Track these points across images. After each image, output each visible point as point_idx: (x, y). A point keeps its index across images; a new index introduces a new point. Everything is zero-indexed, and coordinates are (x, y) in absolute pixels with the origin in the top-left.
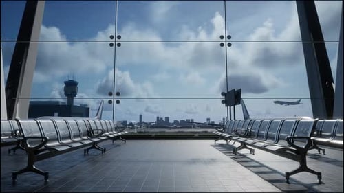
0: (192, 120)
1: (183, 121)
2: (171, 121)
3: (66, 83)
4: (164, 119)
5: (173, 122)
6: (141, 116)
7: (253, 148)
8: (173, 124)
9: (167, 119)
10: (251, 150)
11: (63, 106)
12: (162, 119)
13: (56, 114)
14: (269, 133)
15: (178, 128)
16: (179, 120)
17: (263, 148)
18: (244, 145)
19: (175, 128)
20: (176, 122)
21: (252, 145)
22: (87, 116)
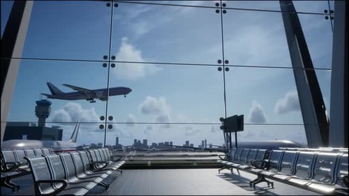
0: (171, 143)
1: (161, 144)
2: (149, 144)
3: (37, 102)
4: (142, 142)
5: (151, 145)
6: (117, 139)
7: (271, 181)
8: (151, 147)
9: (145, 141)
10: (269, 183)
11: (34, 128)
12: (139, 141)
13: (25, 136)
14: (298, 165)
15: (157, 151)
16: (157, 143)
17: (286, 182)
18: (262, 178)
19: (154, 151)
20: (154, 145)
21: (271, 177)
22: (60, 138)
